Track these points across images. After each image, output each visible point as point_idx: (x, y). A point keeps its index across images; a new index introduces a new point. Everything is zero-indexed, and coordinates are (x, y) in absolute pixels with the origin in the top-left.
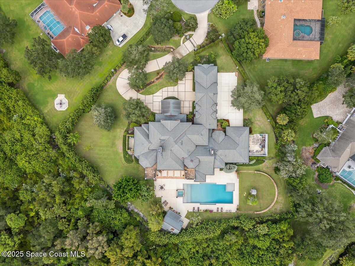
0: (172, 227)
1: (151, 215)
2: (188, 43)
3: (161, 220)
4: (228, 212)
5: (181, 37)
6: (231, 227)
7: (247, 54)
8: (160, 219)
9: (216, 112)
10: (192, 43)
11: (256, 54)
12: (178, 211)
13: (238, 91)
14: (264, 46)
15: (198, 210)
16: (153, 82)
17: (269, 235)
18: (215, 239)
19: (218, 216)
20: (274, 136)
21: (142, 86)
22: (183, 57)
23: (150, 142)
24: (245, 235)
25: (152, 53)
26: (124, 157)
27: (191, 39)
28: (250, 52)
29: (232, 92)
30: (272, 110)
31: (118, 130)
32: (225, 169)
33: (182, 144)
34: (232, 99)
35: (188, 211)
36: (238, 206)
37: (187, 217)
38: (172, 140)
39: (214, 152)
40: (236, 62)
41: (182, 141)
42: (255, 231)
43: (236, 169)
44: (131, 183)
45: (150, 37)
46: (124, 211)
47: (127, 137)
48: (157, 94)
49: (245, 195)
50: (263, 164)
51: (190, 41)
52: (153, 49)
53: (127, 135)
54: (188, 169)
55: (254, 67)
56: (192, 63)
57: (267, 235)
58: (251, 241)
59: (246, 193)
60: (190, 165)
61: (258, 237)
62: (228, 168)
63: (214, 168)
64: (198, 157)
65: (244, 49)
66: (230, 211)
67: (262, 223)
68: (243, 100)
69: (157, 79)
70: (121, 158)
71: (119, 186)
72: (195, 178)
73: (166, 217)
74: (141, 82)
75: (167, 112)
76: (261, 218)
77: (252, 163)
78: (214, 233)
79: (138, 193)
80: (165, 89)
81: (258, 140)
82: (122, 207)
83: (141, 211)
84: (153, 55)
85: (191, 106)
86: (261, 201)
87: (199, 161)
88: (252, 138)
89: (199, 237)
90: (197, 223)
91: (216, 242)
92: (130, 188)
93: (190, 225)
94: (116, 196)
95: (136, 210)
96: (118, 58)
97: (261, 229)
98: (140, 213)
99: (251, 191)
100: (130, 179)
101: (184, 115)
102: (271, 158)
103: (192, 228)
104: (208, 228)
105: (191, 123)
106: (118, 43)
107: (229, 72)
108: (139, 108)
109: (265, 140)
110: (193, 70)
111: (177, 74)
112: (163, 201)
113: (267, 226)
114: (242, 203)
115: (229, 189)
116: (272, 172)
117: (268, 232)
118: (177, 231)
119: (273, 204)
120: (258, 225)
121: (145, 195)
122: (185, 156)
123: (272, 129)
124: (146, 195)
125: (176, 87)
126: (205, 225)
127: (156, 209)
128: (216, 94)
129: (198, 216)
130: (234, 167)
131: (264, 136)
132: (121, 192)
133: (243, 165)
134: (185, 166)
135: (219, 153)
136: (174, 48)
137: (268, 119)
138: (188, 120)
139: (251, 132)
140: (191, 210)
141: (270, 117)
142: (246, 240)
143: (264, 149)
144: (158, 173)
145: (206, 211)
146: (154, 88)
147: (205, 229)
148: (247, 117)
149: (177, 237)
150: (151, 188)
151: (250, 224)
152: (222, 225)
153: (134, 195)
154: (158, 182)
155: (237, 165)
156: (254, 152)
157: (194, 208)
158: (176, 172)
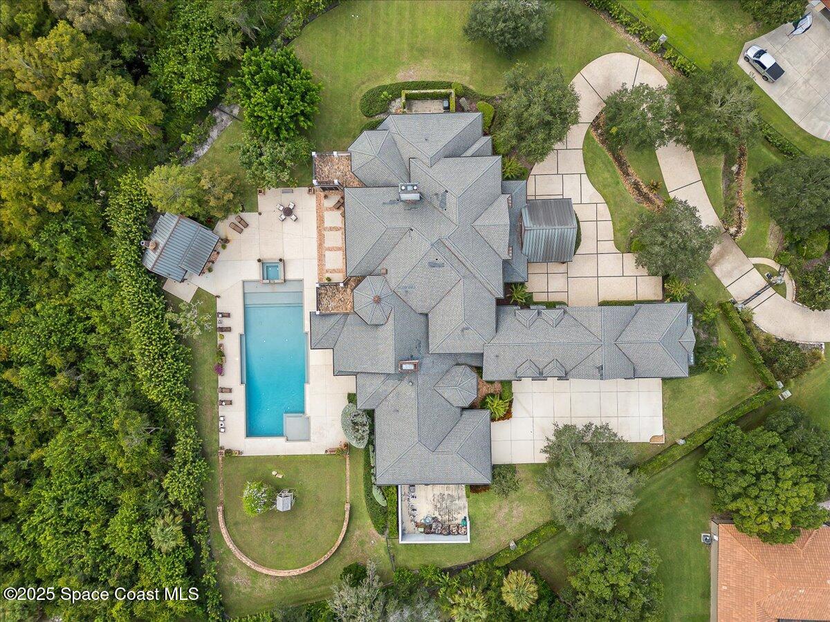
0: (162, 243)
1: (199, 175)
2: (757, 280)
3: (183, 205)
4: (220, 423)
5: (778, 257)
6: (174, 433)
7: (736, 472)
8: (187, 204)
9: (540, 376)
10: (758, 294)
11: (739, 504)
12: (216, 267)
13: (610, 445)
14: (766, 528)
15: (222, 329)
16: (627, 174)
17: (148, 553)
18: (133, 386)
19: (205, 391)
20: (463, 562)
21: (617, 133)
22: (711, 268)
23: (434, 161)
24: (151, 478)
25: (722, 165)
26: (385, 88)
27: (771, 291)
28: (745, 485)
29: (606, 427)
30: (548, 555)
31: (467, 66)
32: (353, 409)
33: (432, 265)
34: (580, 427)
35: (218, 297)
36: (240, 453)
37: (200, 294)
38: (445, 230)
39: (408, 372)
40: (701, 439)
41: (442, 265)
42: (160, 510)
43: (354, 443)
44: (301, 106)
45: (774, 158)
46: (212, 91)
47: (448, 91)
48: (589, 188)
49: (274, 473)
50: (373, 530)
51: (764, 289)
52: (734, 168)
53: (452, 91)
54: (349, 290)
55: (684, 496)
56: (692, 295)
57: (151, 547)
58: (127, 497)
59: (280, 477)
60: (364, 295)
61: (143, 517)
62: (359, 419)
63: (356, 374)
64: (391, 321)
65: (754, 464)
66: (222, 430)
67: (188, 530)
68: (584, 463)
69: (636, 186)
70: (378, 77)
71: (287, 69)
72: (322, 315)
73: (194, 226)
74: (634, 125)
75: (533, 217)
76: (203, 527)
77: (377, 494)
78: (150, 380)
79: (267, 132)
80: (604, 210)
81: (449, 512)
82: (221, 85)
83: (213, 149)
84: (715, 170)
85: (553, 298)
86: (258, 525)
87: (377, 326)
88: (455, 494)
89: (133, 332)
90: (179, 326)
91: (122, 389)
92: (283, 102)
93: (171, 303)
94: (253, 58)
95: (214, 133)
96: (701, 55)
97: (167, 530)
98: (206, 148)
99: (287, 494)
100: (312, 103)
101: (524, 275)
102: (392, 554)
103: (165, 309)
104: (164, 359)
105: (501, 296)
106: (751, 53)
107: (664, 415)
108: (549, 118)
109: (449, 534)
110: (668, 300)
111: (662, 243)
112: (247, 216)
113: (178, 547)
114: (250, 465)
115: (291, 423)
116: (348, 557)
117: (159, 549)
118: (150, 260)
119: (249, 563)
120: (179, 520)
121: (261, 155)
122: (394, 279)
123: (486, 556)
124: (263, 159)
125: (610, 246)
126: (175, 349)
127: (217, 190)
128: (601, 373)
129: (202, 328)
130: (362, 438)
131: (463, 530)
132: (267, 73)
133: (369, 467)
134: (360, 280)
135: (407, 390)
136: (740, 235)
137: (516, 543)
138: (508, 287)
139: (474, 489)
140: (221, 306)
141: (523, 548)
142: (135, 481)
143: (422, 530)
144: (334, 199)
145: (221, 354)
146: (607, 175)
147: (160, 350)
148: (521, 475)
149: (132, 264)
150: (285, 176)
151: (180, 493)
152: (175, 405)
153: (262, 118)
154: (305, 201)
155: (367, 449)
156: (411, 499)
157: (228, 315)
158: (340, 254)
